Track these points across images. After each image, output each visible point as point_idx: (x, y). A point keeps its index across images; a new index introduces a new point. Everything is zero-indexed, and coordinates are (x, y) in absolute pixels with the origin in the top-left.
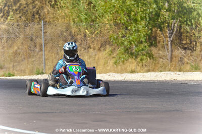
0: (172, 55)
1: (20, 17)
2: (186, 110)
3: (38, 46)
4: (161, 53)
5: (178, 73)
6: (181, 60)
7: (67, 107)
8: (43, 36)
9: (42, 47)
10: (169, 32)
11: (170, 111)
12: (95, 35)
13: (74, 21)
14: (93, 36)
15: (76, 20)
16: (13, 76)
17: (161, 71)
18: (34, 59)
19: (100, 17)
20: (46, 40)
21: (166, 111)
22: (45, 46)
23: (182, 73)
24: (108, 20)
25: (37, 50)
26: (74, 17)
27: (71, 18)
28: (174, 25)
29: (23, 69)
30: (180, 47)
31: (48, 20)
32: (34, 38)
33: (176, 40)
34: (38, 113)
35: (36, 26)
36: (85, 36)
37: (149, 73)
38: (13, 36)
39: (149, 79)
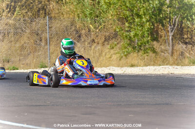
0: (173, 49)
1: (27, 13)
2: (176, 104)
3: (43, 41)
4: (162, 47)
5: (176, 67)
6: (182, 54)
7: (60, 100)
8: (48, 31)
9: (47, 42)
10: (170, 27)
11: (160, 104)
12: (99, 30)
13: (78, 17)
14: (97, 31)
15: (80, 15)
16: (17, 69)
17: (160, 65)
18: (39, 53)
19: (104, 12)
20: (51, 35)
21: (156, 104)
22: (49, 40)
23: (180, 67)
24: (112, 15)
25: (43, 44)
26: (79, 13)
27: (76, 14)
28: (175, 20)
29: (29, 62)
30: (181, 42)
31: (53, 15)
32: (40, 32)
33: (178, 35)
34: (32, 106)
35: (42, 22)
36: (89, 31)
37: (148, 67)
38: (19, 31)
39: (147, 73)
